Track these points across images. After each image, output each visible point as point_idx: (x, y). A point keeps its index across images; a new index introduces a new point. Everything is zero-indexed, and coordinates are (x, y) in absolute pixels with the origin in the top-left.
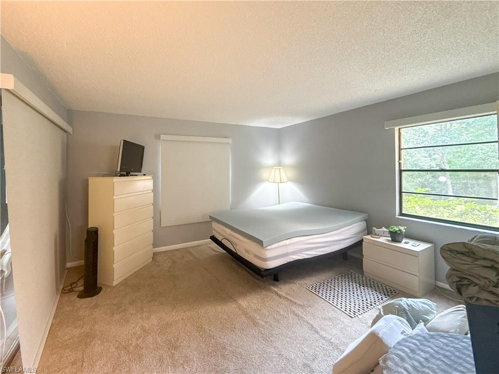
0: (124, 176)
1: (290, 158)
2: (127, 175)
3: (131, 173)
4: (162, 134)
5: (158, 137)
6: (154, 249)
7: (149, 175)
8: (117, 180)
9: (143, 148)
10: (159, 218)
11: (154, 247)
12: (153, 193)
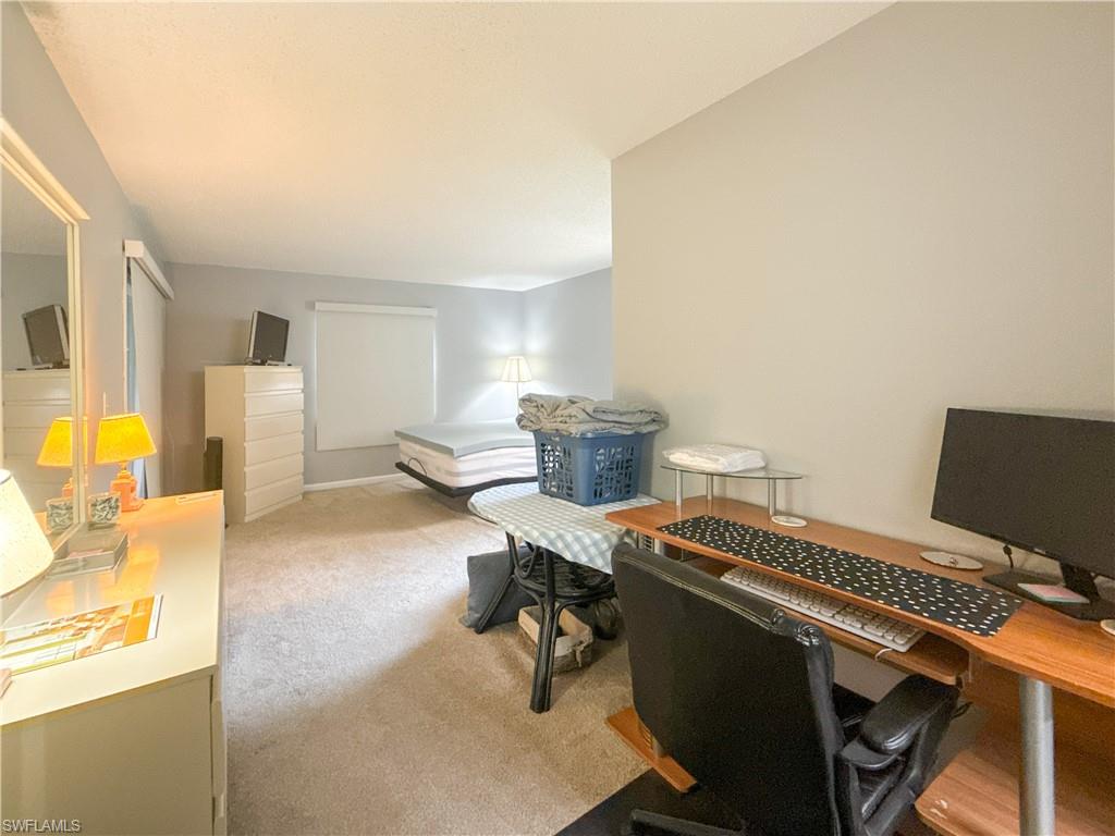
0: (257, 364)
1: (537, 342)
2: (263, 363)
3: (269, 362)
4: (318, 301)
5: (311, 306)
6: (307, 486)
7: (297, 365)
8: (249, 370)
9: (287, 323)
10: (313, 435)
11: (306, 483)
12: (302, 395)
